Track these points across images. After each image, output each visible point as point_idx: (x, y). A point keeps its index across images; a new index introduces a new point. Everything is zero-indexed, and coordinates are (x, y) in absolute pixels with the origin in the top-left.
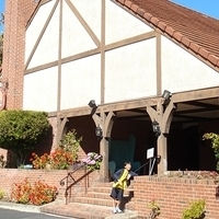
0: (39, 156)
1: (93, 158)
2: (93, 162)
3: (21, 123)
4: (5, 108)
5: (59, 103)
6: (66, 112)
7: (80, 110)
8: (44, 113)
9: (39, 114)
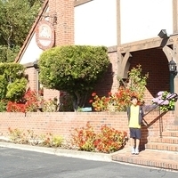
0: (100, 97)
1: (165, 98)
2: (167, 102)
3: (79, 60)
4: (54, 46)
5: (119, 36)
6: (129, 46)
7: (147, 42)
8: (103, 48)
9: (98, 49)
